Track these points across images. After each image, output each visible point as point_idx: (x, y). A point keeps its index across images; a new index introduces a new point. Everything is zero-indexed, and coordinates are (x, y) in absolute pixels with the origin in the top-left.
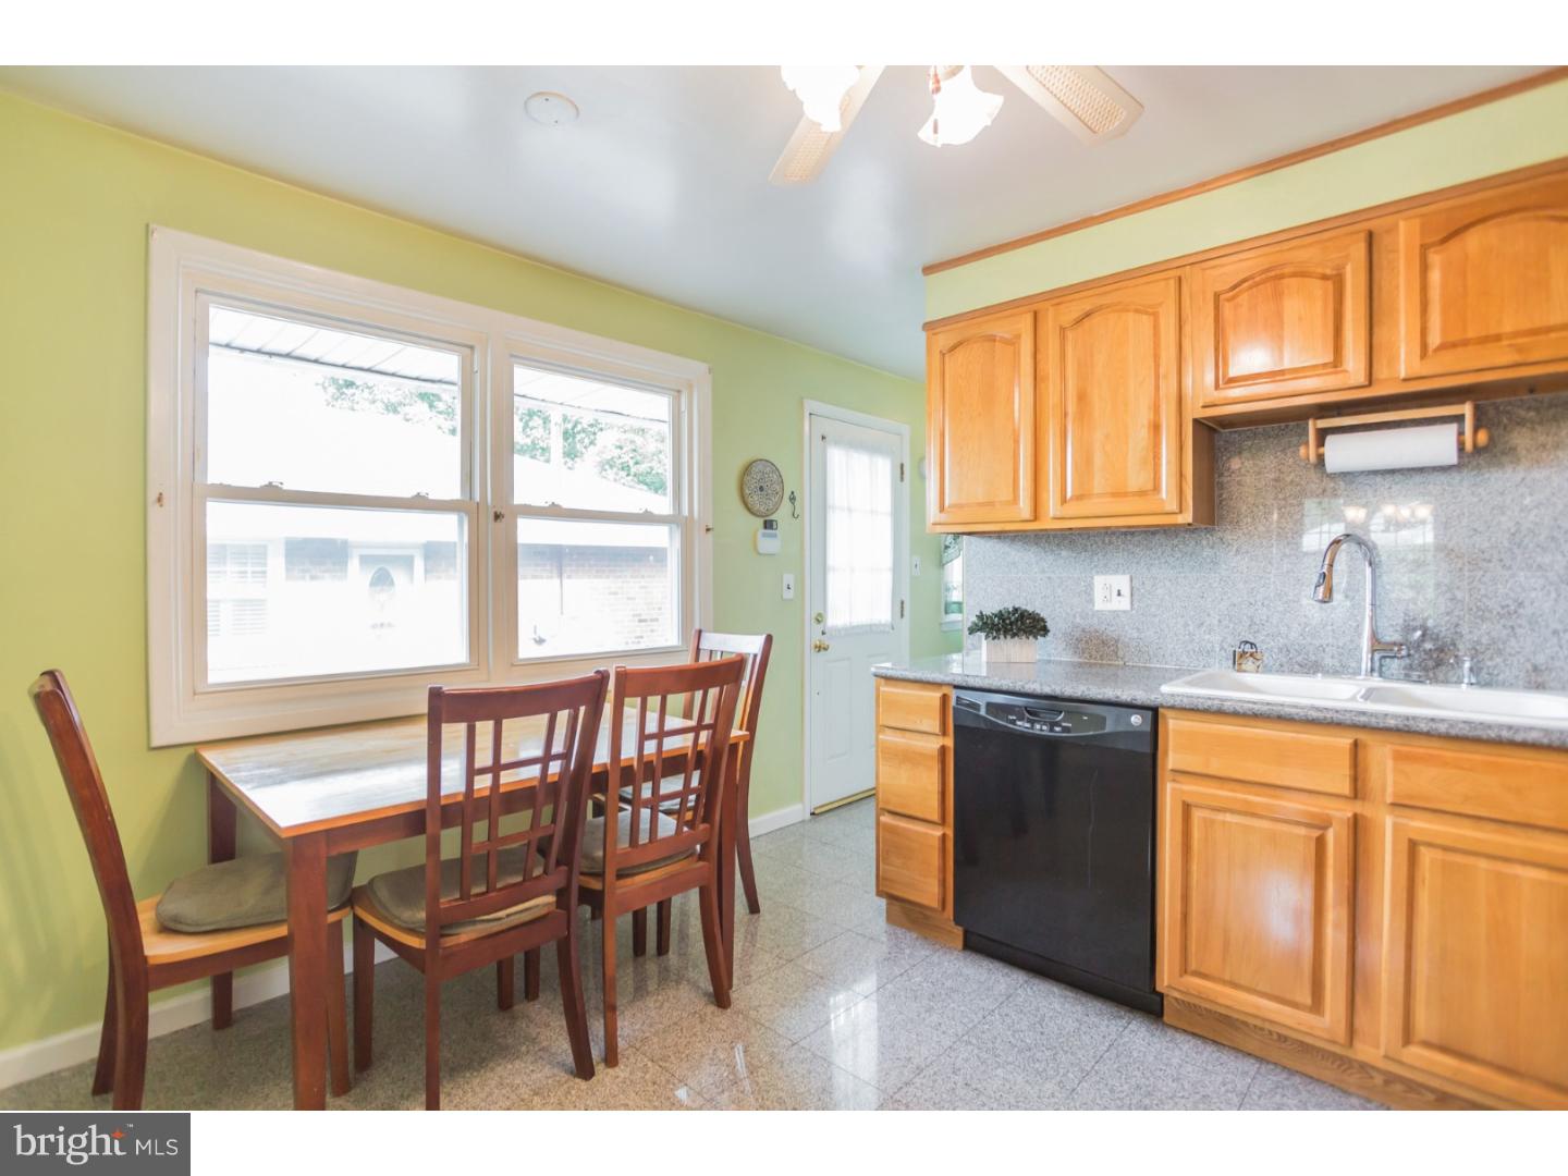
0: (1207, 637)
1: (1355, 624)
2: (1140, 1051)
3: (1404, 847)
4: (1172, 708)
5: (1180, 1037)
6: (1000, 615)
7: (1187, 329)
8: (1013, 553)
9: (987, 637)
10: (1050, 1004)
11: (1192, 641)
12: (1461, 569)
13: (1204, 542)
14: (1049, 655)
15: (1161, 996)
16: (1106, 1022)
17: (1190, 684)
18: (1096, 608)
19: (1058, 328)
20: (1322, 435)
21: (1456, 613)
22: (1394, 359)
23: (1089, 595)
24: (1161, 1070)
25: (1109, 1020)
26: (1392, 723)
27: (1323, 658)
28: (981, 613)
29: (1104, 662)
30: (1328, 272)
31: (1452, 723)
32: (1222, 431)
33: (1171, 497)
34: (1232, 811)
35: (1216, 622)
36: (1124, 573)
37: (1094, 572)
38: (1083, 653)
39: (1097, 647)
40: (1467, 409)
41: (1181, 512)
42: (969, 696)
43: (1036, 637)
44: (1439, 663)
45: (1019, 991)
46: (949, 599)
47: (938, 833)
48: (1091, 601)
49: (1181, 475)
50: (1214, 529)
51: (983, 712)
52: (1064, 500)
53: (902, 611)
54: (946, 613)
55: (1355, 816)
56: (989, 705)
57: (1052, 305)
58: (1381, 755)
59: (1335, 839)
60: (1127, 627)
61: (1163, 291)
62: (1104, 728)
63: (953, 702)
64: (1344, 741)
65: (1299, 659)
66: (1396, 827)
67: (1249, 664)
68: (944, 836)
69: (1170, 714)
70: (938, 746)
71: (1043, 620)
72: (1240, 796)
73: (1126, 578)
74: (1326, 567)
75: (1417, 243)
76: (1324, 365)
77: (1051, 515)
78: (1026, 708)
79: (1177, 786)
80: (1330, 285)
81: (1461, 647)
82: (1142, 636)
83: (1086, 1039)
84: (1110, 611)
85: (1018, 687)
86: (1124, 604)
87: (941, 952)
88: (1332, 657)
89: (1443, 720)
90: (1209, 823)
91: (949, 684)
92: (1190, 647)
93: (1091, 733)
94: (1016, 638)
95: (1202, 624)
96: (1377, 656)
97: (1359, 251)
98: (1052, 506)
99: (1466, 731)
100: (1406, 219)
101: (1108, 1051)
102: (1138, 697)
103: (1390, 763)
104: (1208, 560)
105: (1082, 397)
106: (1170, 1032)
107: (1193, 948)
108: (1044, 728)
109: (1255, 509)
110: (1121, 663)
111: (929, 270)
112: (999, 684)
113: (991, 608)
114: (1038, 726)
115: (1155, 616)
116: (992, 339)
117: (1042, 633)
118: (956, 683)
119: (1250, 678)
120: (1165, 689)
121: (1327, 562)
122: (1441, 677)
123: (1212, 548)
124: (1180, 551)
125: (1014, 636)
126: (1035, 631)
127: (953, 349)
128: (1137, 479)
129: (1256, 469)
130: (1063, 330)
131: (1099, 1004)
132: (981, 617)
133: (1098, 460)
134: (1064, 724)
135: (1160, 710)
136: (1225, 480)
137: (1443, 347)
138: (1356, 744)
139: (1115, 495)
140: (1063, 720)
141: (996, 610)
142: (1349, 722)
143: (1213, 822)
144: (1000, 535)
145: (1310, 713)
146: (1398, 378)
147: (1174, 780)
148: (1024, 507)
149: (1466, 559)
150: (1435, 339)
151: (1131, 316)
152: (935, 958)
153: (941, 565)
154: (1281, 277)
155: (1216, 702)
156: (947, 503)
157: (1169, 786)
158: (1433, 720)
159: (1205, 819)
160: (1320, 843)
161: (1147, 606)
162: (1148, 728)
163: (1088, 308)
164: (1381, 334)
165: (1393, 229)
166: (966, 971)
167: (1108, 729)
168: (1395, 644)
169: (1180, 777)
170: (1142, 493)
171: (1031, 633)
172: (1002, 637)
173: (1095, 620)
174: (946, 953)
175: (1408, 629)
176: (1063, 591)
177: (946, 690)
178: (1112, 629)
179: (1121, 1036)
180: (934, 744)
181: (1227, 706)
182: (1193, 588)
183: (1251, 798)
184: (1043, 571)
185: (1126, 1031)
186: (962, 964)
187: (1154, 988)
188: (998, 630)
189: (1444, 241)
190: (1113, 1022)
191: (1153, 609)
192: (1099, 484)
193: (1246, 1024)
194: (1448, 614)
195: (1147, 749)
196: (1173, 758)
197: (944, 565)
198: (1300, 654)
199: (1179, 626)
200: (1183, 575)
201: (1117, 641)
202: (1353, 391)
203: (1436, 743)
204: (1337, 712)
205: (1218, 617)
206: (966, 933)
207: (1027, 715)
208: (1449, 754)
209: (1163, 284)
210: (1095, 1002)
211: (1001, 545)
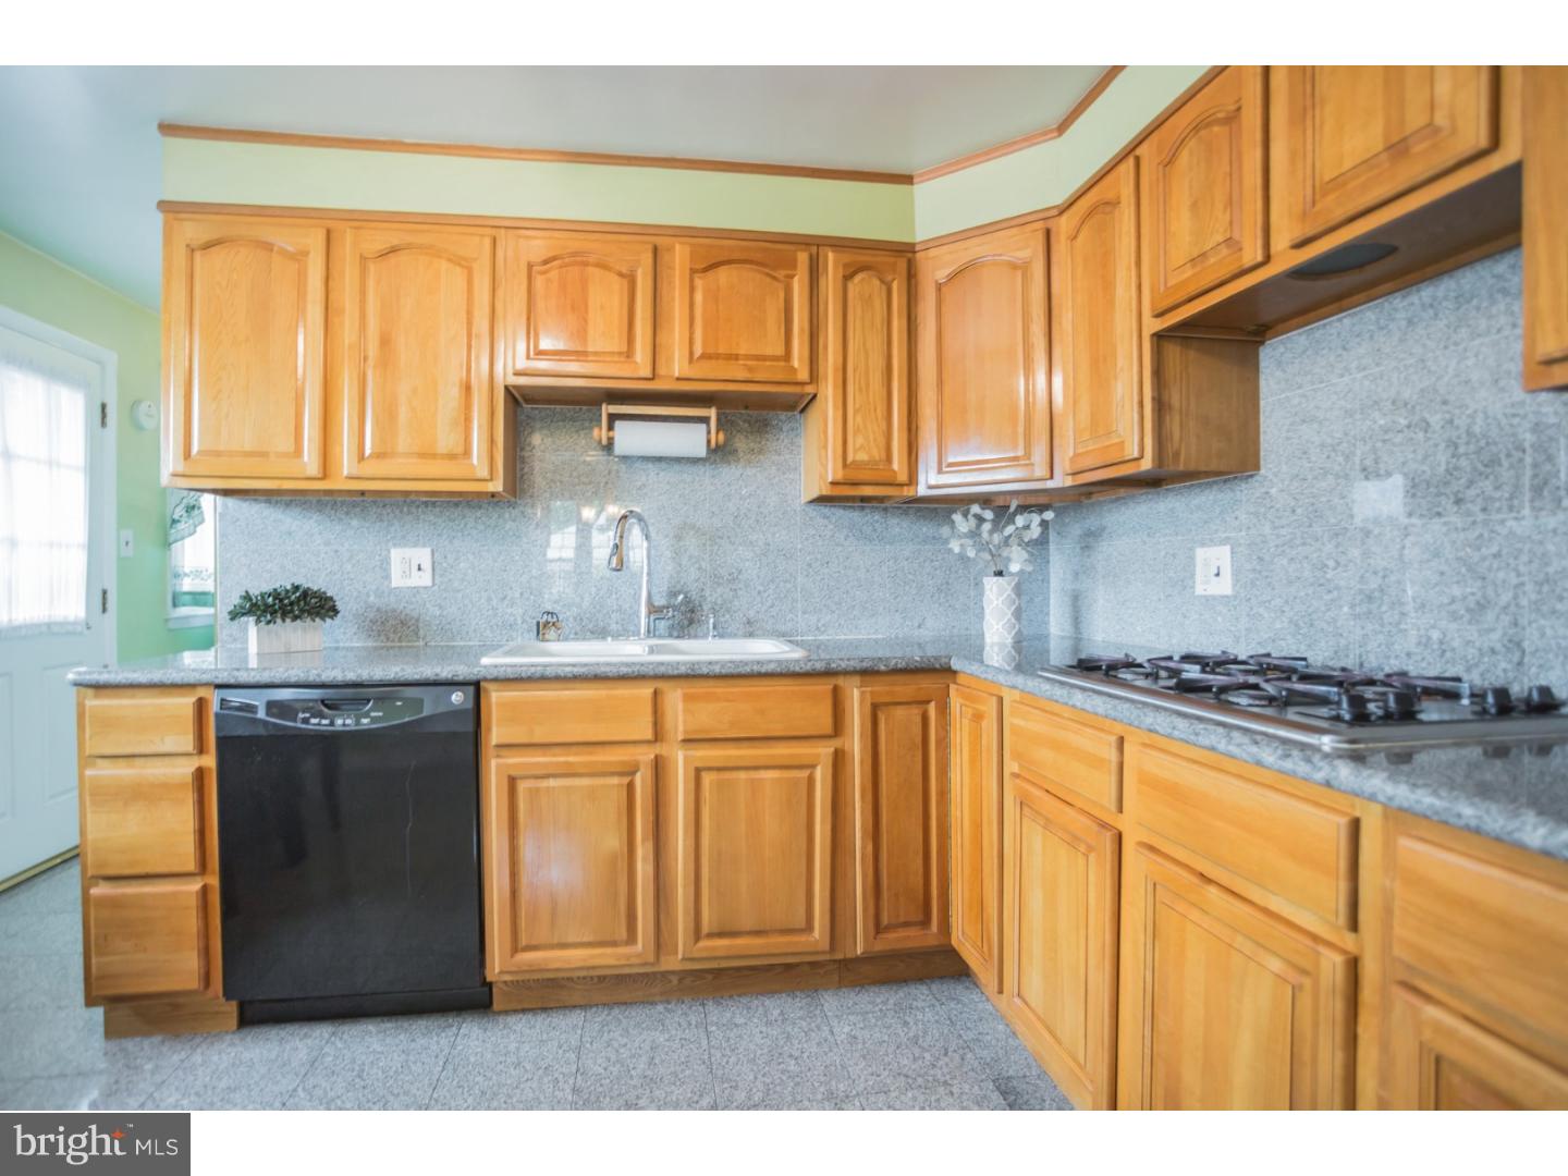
0: (509, 611)
1: (633, 592)
2: (476, 1054)
3: (692, 774)
4: (496, 680)
5: (512, 1020)
6: (276, 594)
7: (500, 293)
8: (289, 520)
9: (258, 621)
10: (368, 1047)
11: (496, 615)
12: (704, 545)
13: (507, 515)
14: (337, 641)
15: (490, 985)
16: (435, 1039)
17: (509, 653)
18: (394, 585)
19: (358, 256)
20: (613, 418)
21: (702, 580)
22: (670, 359)
23: (385, 570)
24: (501, 1063)
25: (438, 1035)
26: (683, 670)
27: (609, 625)
28: (247, 592)
29: (404, 644)
30: (624, 271)
31: (723, 664)
32: (525, 406)
33: (482, 465)
34: (554, 776)
35: (517, 595)
36: (424, 546)
37: (391, 544)
38: (379, 635)
39: (395, 627)
40: (712, 413)
41: (491, 480)
42: (236, 698)
43: (323, 619)
44: (691, 622)
45: (326, 1050)
46: (178, 589)
47: (195, 886)
48: (388, 577)
49: (492, 441)
50: (516, 503)
51: (261, 714)
52: (361, 457)
53: (104, 604)
54: (175, 605)
55: (656, 757)
56: (271, 706)
57: (351, 227)
58: (674, 697)
59: (642, 781)
60: (428, 605)
61: (478, 247)
62: (422, 712)
63: (214, 707)
64: (646, 691)
65: (590, 626)
66: (686, 757)
67: (551, 634)
68: (205, 890)
69: (490, 687)
70: (193, 769)
71: (331, 599)
72: (562, 759)
73: (427, 551)
74: (618, 539)
75: (688, 266)
76: (620, 353)
77: (345, 473)
78: (323, 701)
79: (501, 761)
80: (625, 282)
81: (705, 608)
82: (445, 613)
83: (417, 1068)
84: (408, 588)
85: (312, 677)
86: (425, 579)
87: (204, 1046)
88: (617, 623)
89: (717, 663)
90: (534, 793)
91: (207, 684)
92: (494, 621)
93: (407, 719)
94: (298, 621)
95: (505, 598)
96: (652, 618)
97: (647, 258)
98: (346, 464)
99: (733, 670)
100: (680, 243)
101: (444, 1069)
102: (460, 673)
103: (680, 706)
104: (511, 533)
105: (385, 342)
106: (501, 1019)
107: (523, 923)
108: (348, 721)
109: (553, 485)
110: (421, 643)
111: (169, 129)
112: (284, 677)
113: (260, 586)
114: (339, 722)
115: (459, 591)
116: (268, 247)
117: (332, 614)
118: (219, 681)
119: (554, 646)
120: (485, 661)
121: (618, 534)
122: (692, 632)
123: (514, 521)
124: (484, 523)
125: (295, 618)
126: (323, 611)
127: (207, 246)
128: (447, 440)
129: (554, 446)
130: (363, 259)
131: (425, 1022)
132: (247, 597)
133: (403, 414)
134: (373, 714)
135: (482, 684)
136: (526, 454)
137: (704, 356)
138: (656, 693)
139: (423, 455)
140: (372, 710)
141: (267, 588)
142: (651, 673)
143: (538, 790)
144: (269, 496)
145: (622, 669)
146: (672, 377)
147: (498, 756)
148: (310, 461)
149: (708, 537)
150: (698, 351)
151: (444, 265)
152: (197, 1058)
153: (167, 544)
154: (585, 264)
155: (539, 668)
156: (195, 448)
157: (494, 763)
158: (710, 663)
159: (530, 789)
160: (631, 787)
161: (450, 580)
162: (470, 705)
163: (396, 242)
164: (662, 338)
165: (670, 249)
166: (247, 1055)
167: (426, 712)
168: (664, 607)
169: (504, 752)
170: (452, 457)
171: (318, 614)
172: (279, 621)
173: (392, 599)
174: (212, 1043)
175: (673, 594)
176: (354, 566)
177: (202, 693)
178: (412, 607)
179: (453, 1046)
180: (185, 769)
181: (549, 672)
182: (496, 561)
183: (571, 759)
184: (327, 544)
185: (459, 1038)
186: (240, 1049)
187: (485, 979)
188: (273, 613)
189: (706, 270)
190: (443, 1035)
191: (456, 584)
192: (404, 442)
193: (570, 979)
194: (697, 581)
195: (470, 728)
196: (496, 732)
197: (170, 544)
198: (591, 622)
199: (483, 601)
200: (486, 548)
201: (417, 620)
202: (641, 382)
203: (711, 683)
204: (642, 665)
205: (519, 591)
206: (242, 1007)
207: (326, 710)
208: (719, 690)
209: (477, 239)
210: (420, 1022)
211: (272, 510)
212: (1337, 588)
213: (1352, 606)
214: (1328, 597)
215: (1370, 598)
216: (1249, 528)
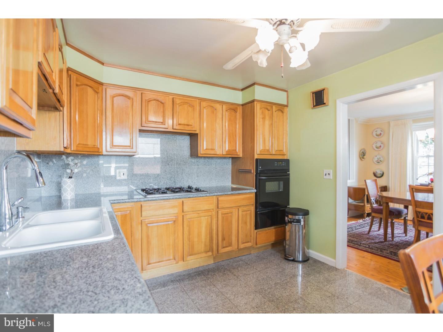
212: (150, 176)
213: (153, 179)
214: (149, 178)
215: (156, 178)
216: (131, 166)
